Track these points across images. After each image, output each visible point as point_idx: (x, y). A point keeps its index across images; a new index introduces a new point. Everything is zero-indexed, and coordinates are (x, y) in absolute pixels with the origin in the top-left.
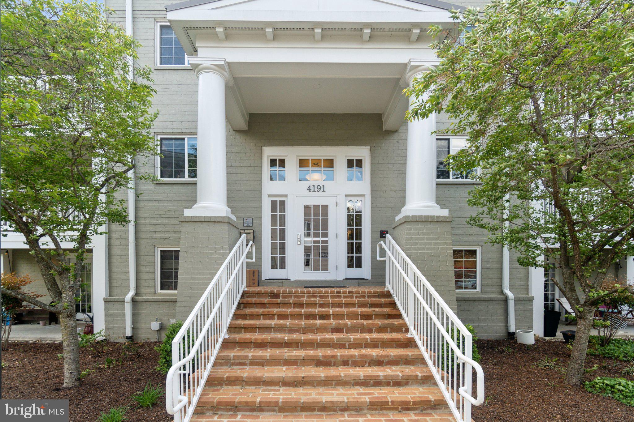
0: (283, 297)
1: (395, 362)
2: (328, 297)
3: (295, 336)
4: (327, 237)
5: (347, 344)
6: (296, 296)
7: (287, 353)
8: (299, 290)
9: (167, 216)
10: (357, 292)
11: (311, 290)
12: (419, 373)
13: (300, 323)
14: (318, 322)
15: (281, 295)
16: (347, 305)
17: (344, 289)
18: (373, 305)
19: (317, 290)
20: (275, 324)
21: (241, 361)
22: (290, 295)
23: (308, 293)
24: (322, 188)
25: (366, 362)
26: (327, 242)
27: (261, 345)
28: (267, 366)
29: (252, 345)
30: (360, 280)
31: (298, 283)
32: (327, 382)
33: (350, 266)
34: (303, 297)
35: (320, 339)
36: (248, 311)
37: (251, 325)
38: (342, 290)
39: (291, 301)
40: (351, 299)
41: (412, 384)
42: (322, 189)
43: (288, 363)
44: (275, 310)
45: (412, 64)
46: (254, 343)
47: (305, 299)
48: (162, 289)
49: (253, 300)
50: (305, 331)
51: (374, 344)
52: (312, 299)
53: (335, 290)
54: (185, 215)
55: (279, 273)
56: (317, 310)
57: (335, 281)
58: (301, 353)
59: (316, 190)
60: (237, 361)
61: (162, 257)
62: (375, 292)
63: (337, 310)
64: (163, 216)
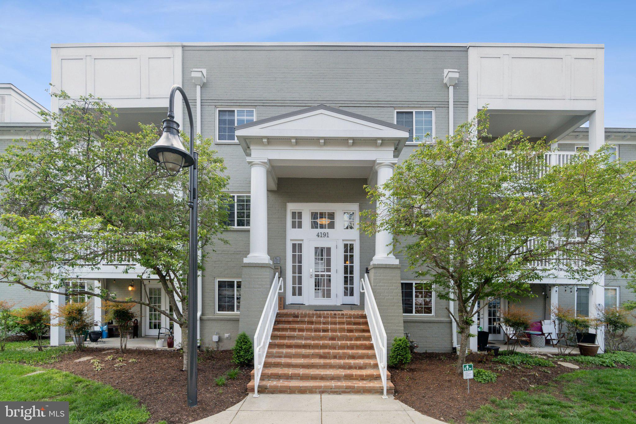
0: (301, 317)
1: (362, 357)
2: (328, 317)
3: (308, 342)
4: (330, 272)
5: (337, 346)
6: (309, 317)
7: (304, 351)
8: (311, 312)
9: (223, 255)
10: (347, 314)
11: (318, 312)
12: (372, 362)
13: (311, 334)
14: (322, 334)
15: (300, 316)
16: (340, 323)
17: (339, 312)
18: (355, 324)
19: (322, 312)
20: (297, 335)
21: (280, 355)
22: (305, 316)
23: (316, 314)
24: (327, 234)
25: (346, 357)
26: (330, 276)
27: (289, 346)
28: (293, 358)
29: (285, 347)
30: (352, 306)
31: (310, 307)
32: (324, 366)
33: (346, 294)
34: (313, 317)
35: (322, 344)
36: (280, 326)
37: (283, 334)
38: (337, 313)
39: (306, 320)
40: (342, 319)
41: (368, 368)
42: (327, 236)
43: (305, 356)
44: (297, 326)
45: (378, 162)
46: (286, 345)
47: (314, 319)
48: (219, 310)
49: (283, 319)
50: (314, 338)
51: (352, 347)
52: (319, 319)
53: (333, 312)
54: (244, 262)
55: (297, 299)
56: (321, 326)
57: (336, 306)
58: (312, 351)
59: (323, 236)
60: (277, 355)
61: (220, 286)
62: (358, 315)
63: (333, 326)
64: (219, 255)
